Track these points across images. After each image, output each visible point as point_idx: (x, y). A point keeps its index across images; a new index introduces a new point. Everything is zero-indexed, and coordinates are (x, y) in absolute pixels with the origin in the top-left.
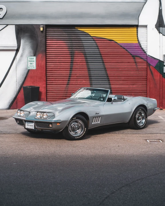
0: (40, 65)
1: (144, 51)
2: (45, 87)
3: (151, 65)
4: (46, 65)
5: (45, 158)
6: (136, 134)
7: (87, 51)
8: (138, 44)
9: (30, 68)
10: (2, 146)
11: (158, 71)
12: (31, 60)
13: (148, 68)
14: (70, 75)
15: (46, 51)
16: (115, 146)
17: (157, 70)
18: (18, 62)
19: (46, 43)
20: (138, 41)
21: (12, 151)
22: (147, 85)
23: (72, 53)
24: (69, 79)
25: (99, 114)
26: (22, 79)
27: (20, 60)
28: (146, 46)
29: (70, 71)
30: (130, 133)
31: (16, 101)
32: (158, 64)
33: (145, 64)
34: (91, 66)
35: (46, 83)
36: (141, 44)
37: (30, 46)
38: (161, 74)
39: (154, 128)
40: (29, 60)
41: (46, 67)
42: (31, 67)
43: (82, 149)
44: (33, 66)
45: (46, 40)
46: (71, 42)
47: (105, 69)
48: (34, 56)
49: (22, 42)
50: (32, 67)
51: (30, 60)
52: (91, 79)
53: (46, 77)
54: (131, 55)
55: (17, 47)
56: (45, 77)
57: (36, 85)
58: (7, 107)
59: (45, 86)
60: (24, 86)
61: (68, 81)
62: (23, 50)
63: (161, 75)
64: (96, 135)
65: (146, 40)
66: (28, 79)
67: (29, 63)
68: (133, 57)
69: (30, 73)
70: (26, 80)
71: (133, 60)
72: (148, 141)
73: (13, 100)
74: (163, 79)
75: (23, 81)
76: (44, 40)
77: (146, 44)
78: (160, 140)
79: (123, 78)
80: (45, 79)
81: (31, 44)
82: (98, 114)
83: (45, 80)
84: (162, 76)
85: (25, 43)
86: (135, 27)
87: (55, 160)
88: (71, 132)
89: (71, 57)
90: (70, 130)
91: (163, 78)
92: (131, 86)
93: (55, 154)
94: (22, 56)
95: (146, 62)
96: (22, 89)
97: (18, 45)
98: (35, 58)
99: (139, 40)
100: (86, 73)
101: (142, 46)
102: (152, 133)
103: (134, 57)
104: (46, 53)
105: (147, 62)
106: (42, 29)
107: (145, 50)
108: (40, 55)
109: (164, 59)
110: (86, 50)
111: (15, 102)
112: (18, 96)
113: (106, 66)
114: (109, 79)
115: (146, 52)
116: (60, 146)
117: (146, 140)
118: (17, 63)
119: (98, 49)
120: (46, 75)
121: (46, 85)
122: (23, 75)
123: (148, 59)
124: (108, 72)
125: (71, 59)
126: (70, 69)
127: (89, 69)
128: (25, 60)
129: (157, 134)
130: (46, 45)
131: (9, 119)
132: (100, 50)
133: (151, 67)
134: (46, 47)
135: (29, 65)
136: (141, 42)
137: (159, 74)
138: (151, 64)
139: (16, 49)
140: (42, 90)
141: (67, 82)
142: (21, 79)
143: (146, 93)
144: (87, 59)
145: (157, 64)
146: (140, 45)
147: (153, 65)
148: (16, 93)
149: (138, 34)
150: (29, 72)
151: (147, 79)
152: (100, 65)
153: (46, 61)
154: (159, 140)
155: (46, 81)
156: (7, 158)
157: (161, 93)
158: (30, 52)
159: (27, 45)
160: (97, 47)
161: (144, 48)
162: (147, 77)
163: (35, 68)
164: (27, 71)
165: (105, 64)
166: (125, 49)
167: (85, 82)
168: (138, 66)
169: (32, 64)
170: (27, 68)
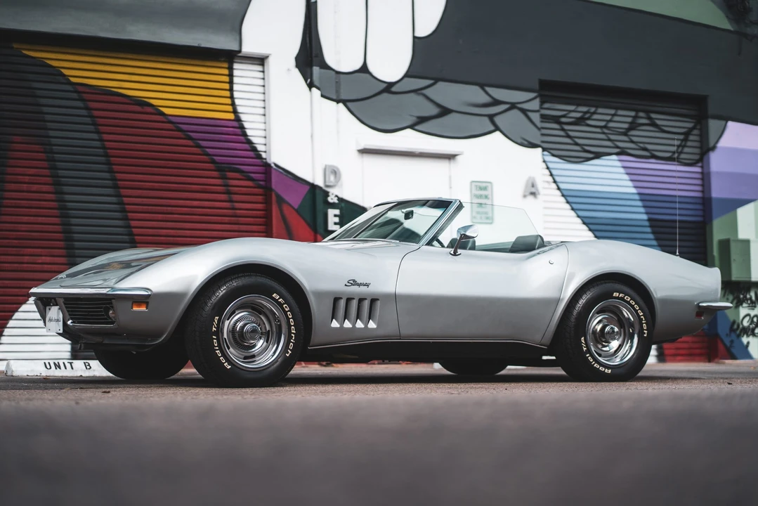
1: (255, 149)
3: (285, 202)
7: (58, 137)
8: (236, 124)
11: (308, 224)
17: (304, 219)
20: (235, 112)
28: (262, 133)
32: (307, 197)
33: (259, 199)
34: (73, 196)
36: (246, 125)
38: (321, 235)
47: (124, 211)
54: (213, 162)
65: (262, 111)
68: (219, 169)
71: (219, 181)
77: (263, 126)
86: (224, 61)
95: (260, 191)
99: (240, 109)
100: (54, 223)
103: (223, 169)
109: (326, 182)
110: (52, 133)
113: (126, 200)
115: (264, 155)
119: (98, 132)
124: (133, 223)
127: (64, 210)
132: (106, 137)
133: (285, 208)
136: (243, 117)
137: (313, 234)
138: (287, 198)
144: (55, 168)
145: (305, 197)
146: (242, 128)
147: (292, 203)
149: (235, 87)
160: (94, 124)
161: (254, 140)
165: (123, 192)
166: (190, 138)
167: (48, 259)
168: (237, 205)
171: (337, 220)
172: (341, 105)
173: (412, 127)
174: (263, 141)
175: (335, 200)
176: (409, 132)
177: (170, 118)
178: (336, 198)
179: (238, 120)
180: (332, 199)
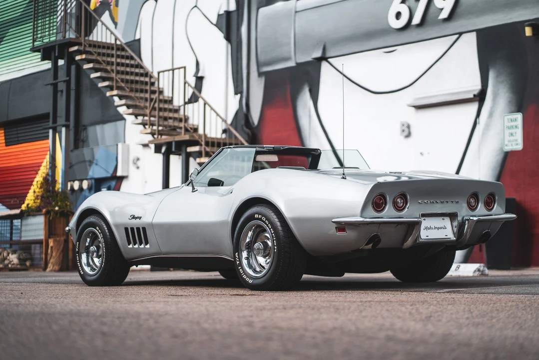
0: (531, 138)
9: (508, 148)
12: (512, 124)
18: (483, 133)
27: (487, 127)
37: (508, 86)
40: (506, 124)
42: (512, 145)
44: (516, 142)
50: (514, 143)
51: (508, 124)
62: (495, 98)
66: (505, 179)
67: (507, 132)
81: (510, 80)
85: (497, 77)
94: (491, 115)
97: (482, 87)
98: (519, 116)
106: (528, 31)
108: (533, 108)
118: (482, 136)
128: (497, 125)
135: (507, 138)
158: (510, 102)
159: (503, 82)
163: (520, 147)
164: (502, 156)
169: (514, 134)
170: (502, 149)
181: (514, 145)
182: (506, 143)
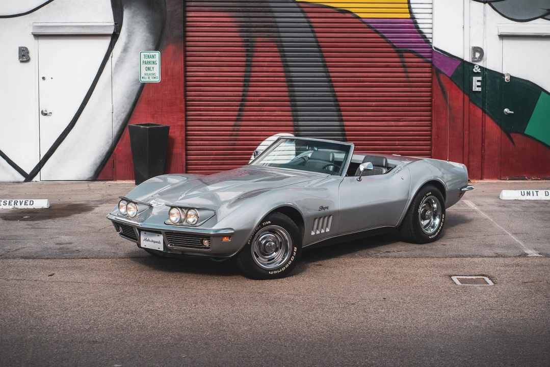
0: (169, 74)
1: (425, 37)
2: (182, 126)
3: (441, 72)
4: (186, 71)
5: (196, 343)
6: (420, 256)
7: (286, 37)
8: (411, 21)
9: (146, 80)
10: (81, 298)
11: (459, 87)
12: (149, 60)
13: (436, 80)
14: (243, 96)
15: (185, 36)
16: (376, 299)
17: (456, 84)
18: (116, 65)
19: (185, 17)
20: (411, 13)
21: (109, 317)
22: (431, 120)
23: (248, 41)
24: (241, 105)
25: (327, 208)
26: (125, 106)
27: (121, 60)
28: (430, 26)
29: (244, 86)
30: (403, 253)
31: (111, 160)
32: (459, 69)
33: (428, 69)
34: (297, 73)
35: (186, 115)
36: (418, 21)
37: (145, 26)
38: (467, 94)
39: (462, 237)
40: (143, 59)
41: (186, 76)
42: (149, 78)
43: (292, 311)
44: (154, 75)
45: (185, 11)
46: (246, 14)
47: (331, 81)
48: (156, 49)
49: (126, 15)
50: (151, 76)
51: (145, 60)
52: (296, 106)
53: (186, 101)
54: (394, 47)
55: (113, 28)
56: (184, 103)
57: (162, 122)
58: (90, 176)
59: (183, 123)
60: (132, 124)
61: (240, 110)
62: (130, 35)
63: (467, 97)
64: (320, 262)
65: (430, 11)
66: (142, 106)
67: (144, 66)
68: (398, 52)
69: (145, 91)
70: (136, 108)
71: (398, 59)
72: (454, 278)
73: (103, 158)
74: (471, 107)
75: (128, 110)
76: (180, 11)
77: (430, 21)
78: (486, 276)
79: (374, 103)
80: (183, 106)
81: (147, 21)
82: (326, 210)
83: (184, 110)
84: (470, 100)
85: (133, 17)
87: (226, 351)
88: (257, 257)
89: (247, 51)
90: (255, 253)
91: (472, 104)
92: (393, 123)
93: (221, 328)
94: (125, 50)
95: (429, 64)
96: (127, 130)
97: (115, 24)
98: (157, 54)
99: (414, 11)
100: (283, 91)
101: (420, 26)
102: (461, 254)
103: (400, 52)
104: (185, 41)
105: (433, 65)
107: (428, 36)
108: (171, 48)
109: (473, 59)
110: (282, 34)
111: (108, 164)
112: (117, 147)
113: (332, 74)
114: (338, 105)
115: (431, 40)
116: (231, 299)
117: (450, 276)
118: (115, 69)
119: (313, 32)
120: (186, 96)
121: (186, 120)
122: (128, 98)
123: (435, 57)
124: (336, 89)
125: (247, 56)
126: (245, 81)
127: (290, 83)
128: (133, 59)
129: (473, 256)
130: (185, 22)
131: (97, 210)
132: (318, 35)
133: (441, 77)
134: (185, 26)
135: (144, 71)
136: (417, 16)
137: (462, 93)
138: (442, 70)
139: (111, 32)
140: (176, 133)
141: (236, 113)
142: (123, 107)
143: (430, 140)
144: (285, 56)
145: (457, 69)
146: (416, 23)
147: (446, 73)
148: (111, 142)
150: (143, 90)
151: (430, 106)
152: (318, 73)
153: (185, 61)
154: (483, 275)
155: (186, 110)
156: (96, 342)
157: (466, 140)
158: (146, 40)
159: (139, 22)
160: (311, 27)
161: (424, 31)
162: (431, 101)
163: (158, 80)
164: (138, 86)
165: (330, 69)
166: (377, 32)
167: (280, 113)
168: (410, 75)
169: (152, 69)
170: (138, 81)
171: (479, 84)
172: (487, 4)
173: (543, 17)
174: (430, 31)
175: (479, 71)
176: (540, 21)
177: (363, 20)
178: (479, 69)
179: (413, 18)
180: (476, 70)
181: (151, 78)
182: (143, 75)
